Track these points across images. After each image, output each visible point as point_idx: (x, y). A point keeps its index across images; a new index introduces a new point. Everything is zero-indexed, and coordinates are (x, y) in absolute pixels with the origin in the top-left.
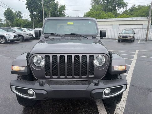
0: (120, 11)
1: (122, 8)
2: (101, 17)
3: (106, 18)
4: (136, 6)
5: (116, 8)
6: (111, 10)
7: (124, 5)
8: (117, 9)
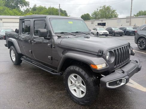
0: (23, 9)
1: (25, 7)
2: (6, 14)
3: (12, 15)
4: (37, 6)
5: (19, 5)
6: (14, 7)
7: (26, 4)
8: (20, 7)
